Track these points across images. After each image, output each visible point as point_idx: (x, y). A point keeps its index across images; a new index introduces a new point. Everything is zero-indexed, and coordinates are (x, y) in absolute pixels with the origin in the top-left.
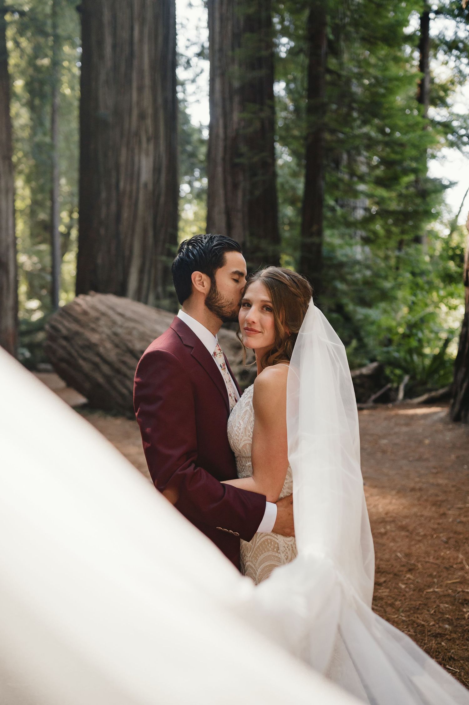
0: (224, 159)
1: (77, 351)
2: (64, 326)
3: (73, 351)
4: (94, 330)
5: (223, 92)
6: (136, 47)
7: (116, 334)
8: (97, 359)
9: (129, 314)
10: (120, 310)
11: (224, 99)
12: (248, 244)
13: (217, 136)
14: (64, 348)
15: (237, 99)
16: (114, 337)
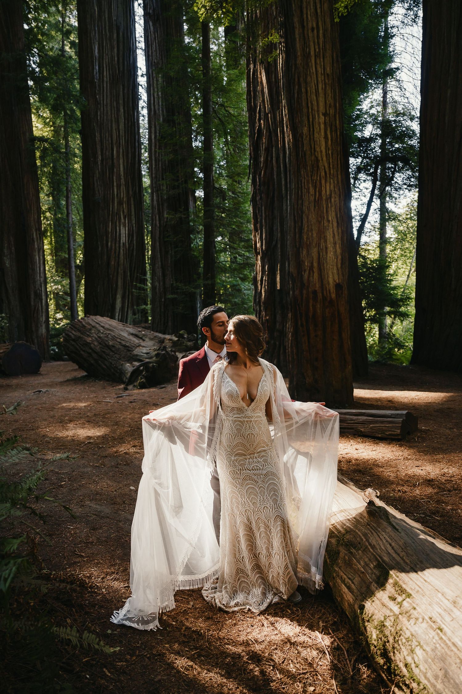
0: (159, 238)
1: (80, 347)
2: (73, 334)
3: (78, 347)
4: (88, 336)
5: (158, 201)
6: (115, 161)
7: (99, 337)
8: (90, 351)
9: (107, 326)
10: (102, 324)
11: (158, 205)
12: (175, 285)
13: (156, 225)
14: (73, 345)
15: (166, 205)
16: (99, 339)
